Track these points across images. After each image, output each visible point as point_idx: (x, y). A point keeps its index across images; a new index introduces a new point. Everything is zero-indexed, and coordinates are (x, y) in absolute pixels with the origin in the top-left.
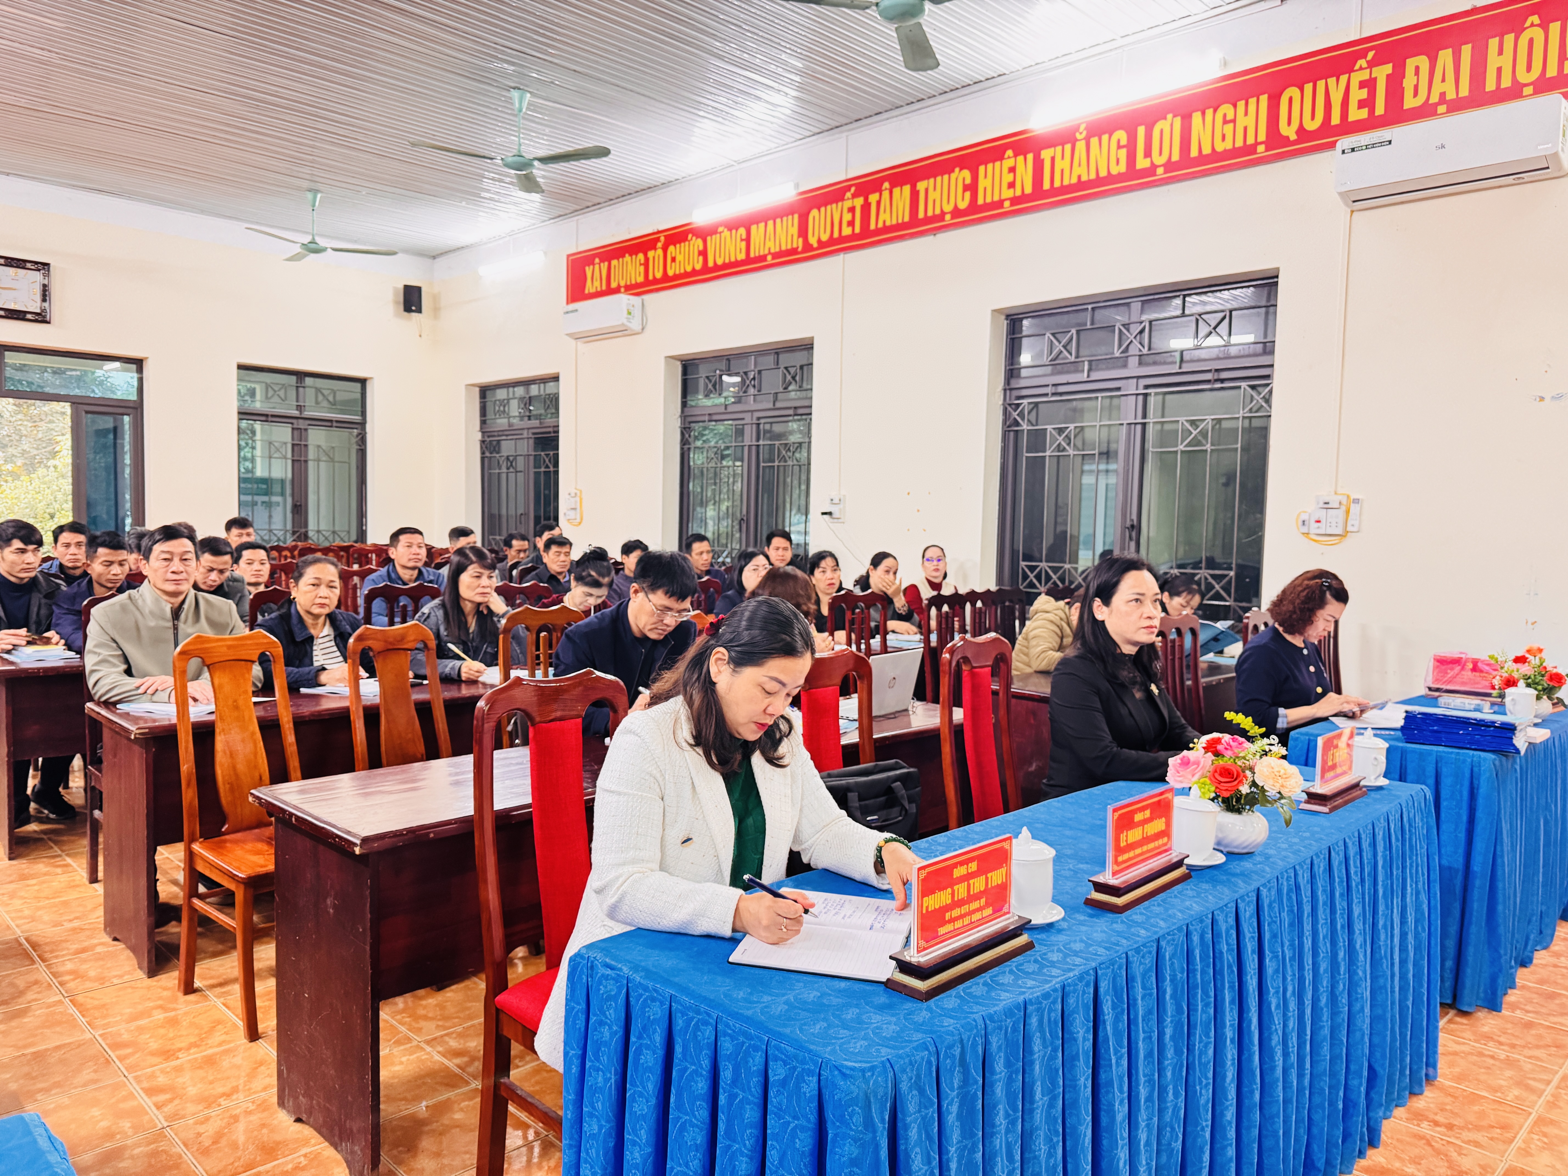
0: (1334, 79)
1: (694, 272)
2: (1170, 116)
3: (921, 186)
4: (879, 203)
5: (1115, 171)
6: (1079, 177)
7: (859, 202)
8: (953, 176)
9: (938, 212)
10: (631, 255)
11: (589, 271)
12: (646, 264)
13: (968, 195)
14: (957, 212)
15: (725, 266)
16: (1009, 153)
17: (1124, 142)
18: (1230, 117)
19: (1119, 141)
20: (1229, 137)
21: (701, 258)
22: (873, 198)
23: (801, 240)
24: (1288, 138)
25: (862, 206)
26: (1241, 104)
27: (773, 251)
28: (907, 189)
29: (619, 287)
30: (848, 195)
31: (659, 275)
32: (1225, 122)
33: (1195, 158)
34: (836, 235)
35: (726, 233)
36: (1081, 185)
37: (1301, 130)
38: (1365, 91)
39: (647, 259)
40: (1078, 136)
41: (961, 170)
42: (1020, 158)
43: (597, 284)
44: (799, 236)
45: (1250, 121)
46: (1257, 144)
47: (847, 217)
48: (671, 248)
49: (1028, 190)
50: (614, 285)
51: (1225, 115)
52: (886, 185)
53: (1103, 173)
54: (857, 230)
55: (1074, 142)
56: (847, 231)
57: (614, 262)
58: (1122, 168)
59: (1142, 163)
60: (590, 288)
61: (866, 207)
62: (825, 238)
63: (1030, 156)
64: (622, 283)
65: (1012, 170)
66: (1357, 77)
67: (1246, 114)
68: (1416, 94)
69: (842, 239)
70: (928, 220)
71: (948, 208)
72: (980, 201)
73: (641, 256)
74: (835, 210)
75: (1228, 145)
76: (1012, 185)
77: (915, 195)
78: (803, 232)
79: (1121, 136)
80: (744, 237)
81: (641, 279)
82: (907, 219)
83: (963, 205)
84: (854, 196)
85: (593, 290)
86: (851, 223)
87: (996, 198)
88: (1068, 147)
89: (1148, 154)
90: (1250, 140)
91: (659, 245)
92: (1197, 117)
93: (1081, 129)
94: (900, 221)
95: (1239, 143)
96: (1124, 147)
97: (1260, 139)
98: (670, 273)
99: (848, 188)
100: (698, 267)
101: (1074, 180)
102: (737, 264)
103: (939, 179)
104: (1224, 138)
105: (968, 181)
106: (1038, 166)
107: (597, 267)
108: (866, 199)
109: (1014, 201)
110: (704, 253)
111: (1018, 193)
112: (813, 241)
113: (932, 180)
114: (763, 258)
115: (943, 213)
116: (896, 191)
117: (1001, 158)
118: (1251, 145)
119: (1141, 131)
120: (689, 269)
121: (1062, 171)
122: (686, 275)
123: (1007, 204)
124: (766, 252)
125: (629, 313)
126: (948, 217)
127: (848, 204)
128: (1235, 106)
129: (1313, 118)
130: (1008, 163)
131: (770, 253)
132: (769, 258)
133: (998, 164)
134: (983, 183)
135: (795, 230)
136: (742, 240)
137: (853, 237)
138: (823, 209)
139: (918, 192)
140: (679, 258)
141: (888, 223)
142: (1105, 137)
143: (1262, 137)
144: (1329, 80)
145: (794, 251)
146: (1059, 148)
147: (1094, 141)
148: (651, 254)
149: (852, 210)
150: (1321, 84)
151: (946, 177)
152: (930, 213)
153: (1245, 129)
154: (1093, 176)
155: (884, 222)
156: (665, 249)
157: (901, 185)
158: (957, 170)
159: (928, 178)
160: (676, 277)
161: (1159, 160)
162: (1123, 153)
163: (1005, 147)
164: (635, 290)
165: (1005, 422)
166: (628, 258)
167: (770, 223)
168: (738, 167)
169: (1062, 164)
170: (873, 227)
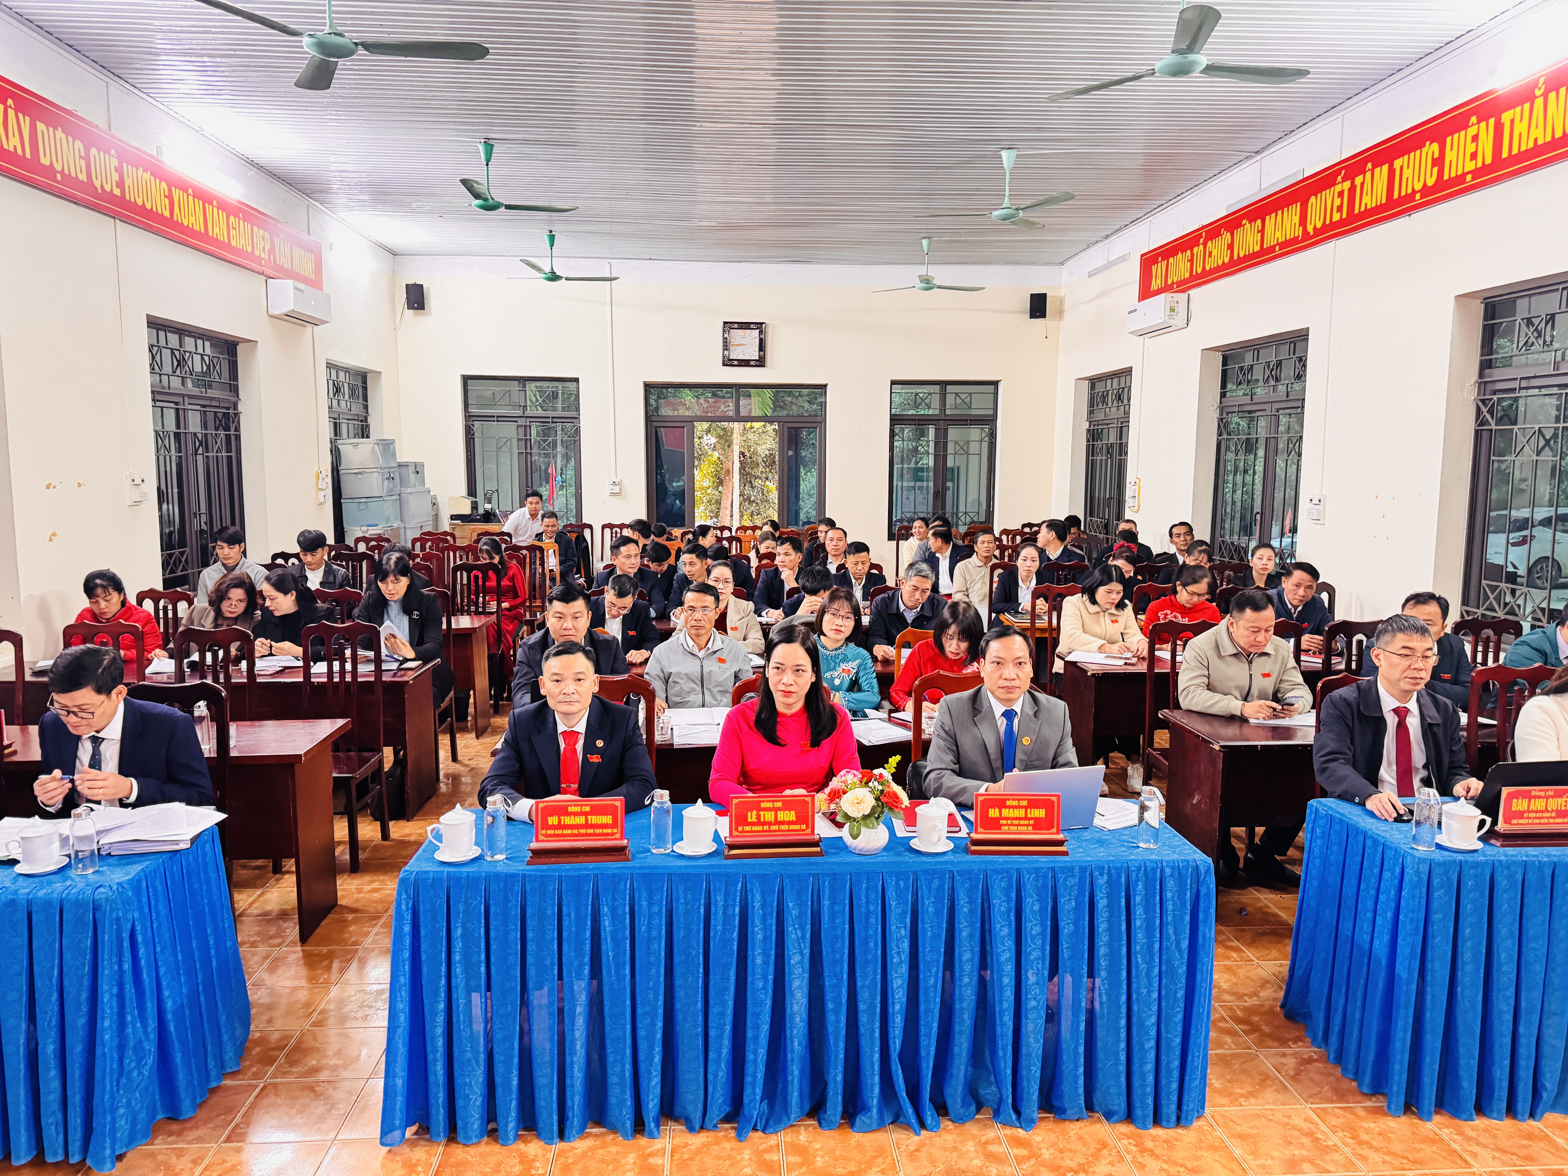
1: (1224, 266)
3: (1396, 164)
4: (1362, 184)
6: (1536, 140)
7: (1347, 185)
8: (1425, 150)
9: (1411, 190)
10: (1182, 252)
11: (1154, 269)
12: (1191, 261)
13: (1435, 169)
14: (1426, 190)
15: (1246, 258)
16: (1474, 119)
21: (1229, 252)
22: (1358, 180)
23: (1301, 228)
25: (1349, 190)
27: (1280, 240)
28: (1386, 167)
29: (1173, 283)
30: (1339, 179)
31: (1199, 271)
34: (1328, 222)
35: (1248, 225)
36: (1536, 150)
39: (1192, 254)
40: (1537, 93)
41: (1431, 143)
42: (1483, 125)
43: (1159, 281)
44: (1300, 225)
47: (1337, 202)
48: (1209, 244)
49: (1488, 161)
50: (1170, 282)
52: (1369, 165)
53: (1559, 134)
54: (1344, 216)
55: (1532, 99)
56: (1336, 217)
57: (1171, 260)
60: (1152, 287)
61: (1353, 190)
62: (1319, 225)
63: (1492, 121)
64: (1175, 280)
65: (1475, 138)
69: (1334, 225)
70: (1404, 200)
71: (1418, 186)
72: (1446, 177)
73: (1189, 252)
74: (1328, 195)
76: (1474, 156)
77: (1391, 174)
78: (1303, 220)
80: (1260, 228)
81: (1187, 275)
82: (1384, 201)
83: (1430, 182)
84: (1344, 180)
85: (1154, 289)
86: (1340, 209)
87: (1460, 172)
88: (1527, 106)
91: (1202, 241)
93: (1540, 84)
94: (1378, 203)
98: (1208, 268)
99: (1338, 172)
100: (1227, 261)
101: (1531, 145)
102: (1254, 255)
103: (1410, 156)
105: (1436, 155)
106: (1499, 131)
107: (1160, 264)
108: (1353, 182)
109: (1476, 173)
110: (1231, 247)
111: (1480, 164)
112: (1310, 229)
113: (1406, 157)
114: (1272, 249)
115: (1414, 192)
116: (1377, 170)
117: (1466, 127)
120: (1220, 263)
121: (1520, 134)
122: (1218, 269)
123: (1469, 178)
124: (1275, 243)
125: (1172, 310)
126: (1418, 196)
127: (1338, 188)
130: (1472, 131)
131: (1278, 244)
132: (1277, 248)
133: (1463, 133)
134: (1450, 156)
135: (1296, 219)
136: (1258, 232)
137: (1342, 223)
138: (1319, 196)
139: (1394, 170)
140: (1214, 253)
141: (1369, 206)
142: (1562, 91)
145: (1295, 240)
146: (1518, 109)
147: (1552, 95)
148: (1195, 250)
149: (1341, 194)
151: (1418, 152)
152: (1403, 193)
154: (1549, 138)
155: (1366, 205)
157: (1380, 165)
158: (1428, 143)
159: (1402, 155)
160: (1211, 271)
163: (1470, 113)
164: (1184, 285)
165: (1477, 419)
166: (1180, 255)
167: (1280, 212)
168: (1259, 157)
169: (1520, 127)
170: (1356, 211)
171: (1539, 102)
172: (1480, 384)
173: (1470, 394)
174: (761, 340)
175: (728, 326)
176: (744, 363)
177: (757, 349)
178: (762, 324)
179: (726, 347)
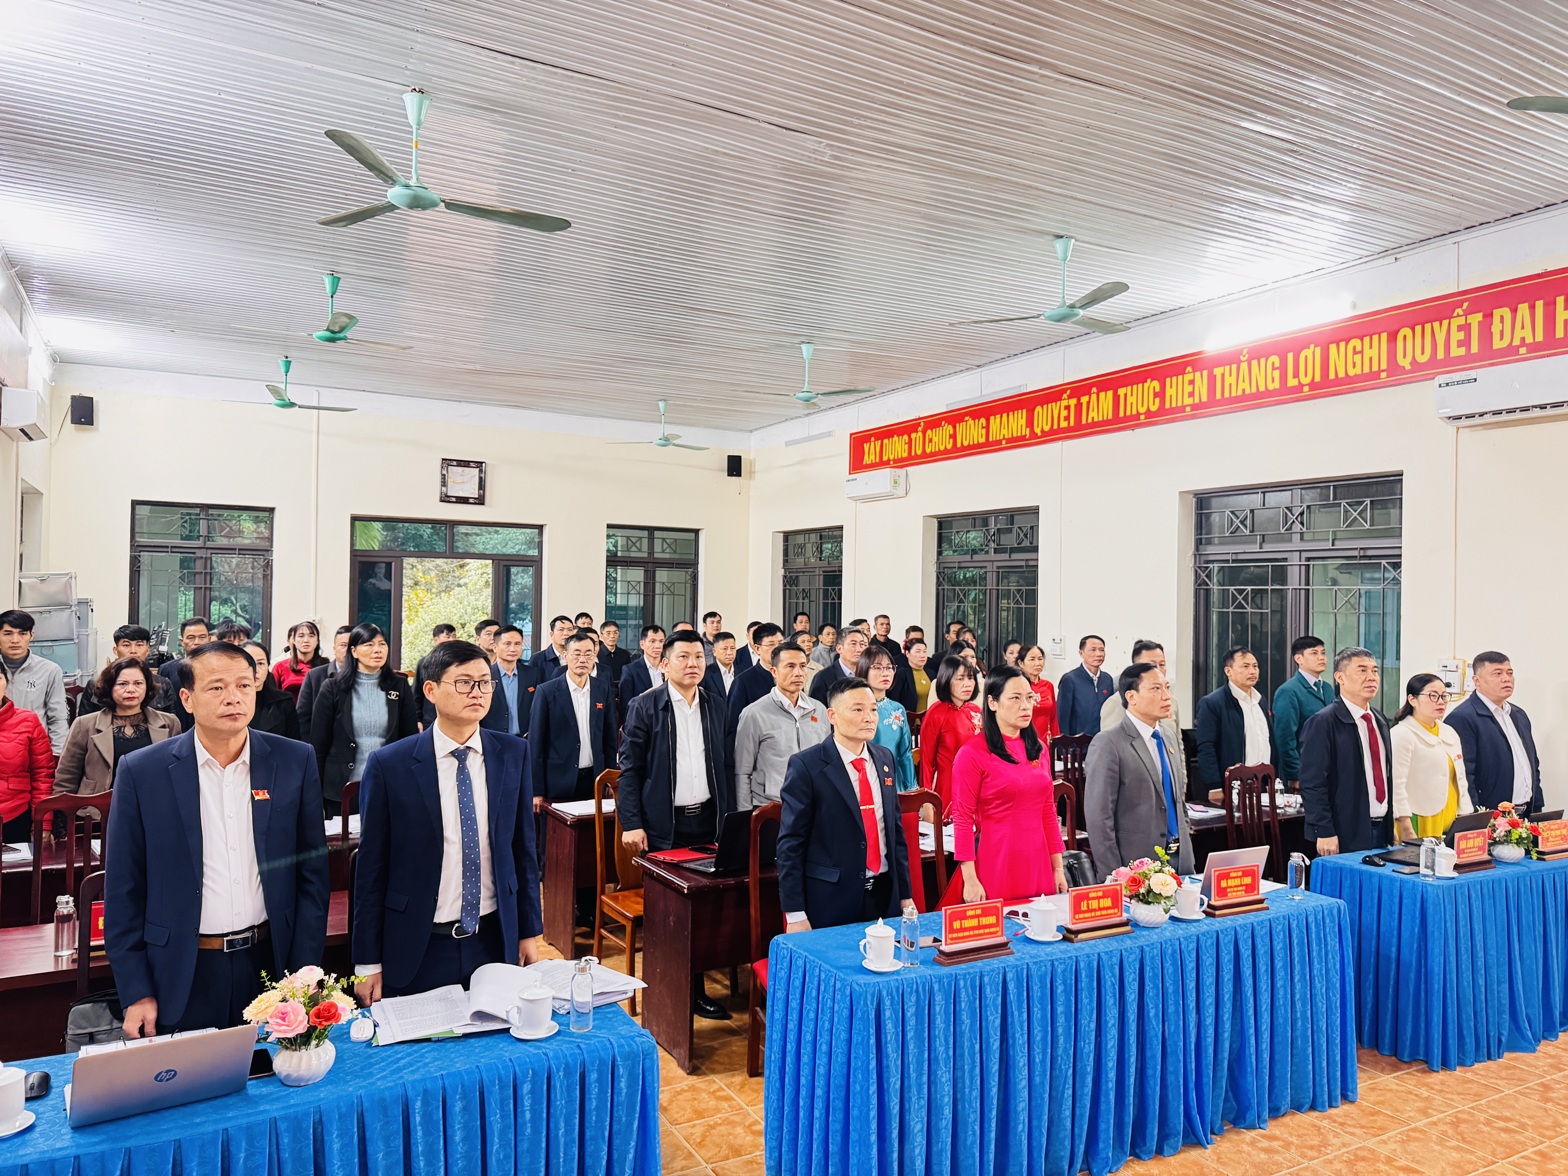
0: (1438, 323)
1: (946, 451)
2: (1312, 346)
3: (1121, 391)
4: (1088, 403)
5: (1271, 387)
6: (1244, 390)
7: (1073, 402)
8: (1146, 385)
9: (1134, 412)
10: (898, 436)
11: (866, 446)
12: (910, 443)
13: (1157, 400)
14: (1149, 414)
15: (970, 447)
16: (1189, 369)
17: (1277, 365)
18: (1359, 349)
19: (1273, 364)
20: (1359, 365)
21: (951, 440)
22: (1084, 399)
23: (1028, 429)
24: (1404, 367)
25: (1076, 406)
26: (1367, 339)
27: (1006, 437)
28: (1110, 393)
29: (889, 460)
30: (1065, 396)
31: (919, 452)
32: (1355, 353)
33: (1332, 380)
34: (1055, 427)
35: (971, 422)
36: (1244, 398)
37: (1414, 362)
38: (1462, 333)
39: (910, 439)
40: (1242, 359)
41: (1152, 381)
42: (1198, 374)
43: (872, 457)
44: (1027, 427)
45: (1374, 353)
46: (1380, 371)
47: (1064, 413)
48: (929, 432)
49: (1204, 399)
50: (885, 459)
51: (1354, 348)
52: (1094, 390)
53: (1262, 389)
54: (1072, 424)
55: (1238, 363)
56: (1064, 424)
57: (886, 441)
58: (1277, 385)
59: (1292, 382)
60: (867, 460)
61: (1079, 406)
62: (1047, 428)
63: (1205, 373)
64: (892, 458)
65: (1192, 382)
66: (1456, 322)
67: (1371, 347)
68: (1502, 338)
69: (1060, 430)
70: (1126, 419)
71: (1142, 410)
72: (1167, 406)
73: (906, 437)
74: (1055, 407)
75: (1358, 371)
76: (1191, 394)
77: (1116, 398)
78: (1030, 423)
79: (1275, 359)
80: (984, 425)
81: (905, 455)
82: (1110, 417)
83: (1154, 408)
84: (1069, 397)
85: (869, 462)
86: (1067, 418)
87: (1180, 404)
88: (1234, 366)
89: (1296, 375)
90: (1375, 368)
91: (920, 429)
92: (1333, 347)
93: (1244, 353)
94: (1105, 418)
95: (1366, 370)
96: (1277, 368)
97: (1382, 368)
98: (928, 451)
99: (1065, 391)
100: (949, 447)
101: (1240, 393)
102: (979, 446)
103: (1135, 387)
104: (1354, 366)
105: (1158, 389)
106: (1212, 379)
107: (872, 444)
108: (1079, 400)
109: (1194, 407)
110: (953, 436)
111: (1197, 401)
112: (1038, 431)
113: (1129, 388)
114: (999, 442)
115: (1139, 414)
116: (1102, 394)
117: (1183, 373)
118: (1375, 372)
119: (1290, 356)
120: (942, 448)
121: (1230, 385)
122: (940, 453)
123: (1188, 409)
124: (1002, 438)
125: (896, 482)
126: (1142, 417)
127: (1064, 403)
128: (1362, 340)
129: (1423, 353)
130: (1188, 377)
131: (1004, 438)
132: (1004, 442)
133: (1180, 377)
134: (1169, 392)
135: (1023, 422)
136: (983, 428)
137: (1069, 429)
138: (1045, 406)
139: (1119, 396)
140: (935, 439)
141: (1096, 420)
142: (1263, 360)
143: (1384, 366)
144: (1434, 324)
145: (1023, 438)
146: (1227, 367)
147: (1254, 363)
148: (913, 435)
149: (1068, 408)
150: (1428, 326)
151: (1140, 385)
152: (1128, 413)
153: (1371, 359)
154: (1254, 390)
155: (1093, 418)
156: (924, 433)
157: (1106, 390)
158: (1149, 380)
159: (1126, 386)
160: (933, 454)
161: (1306, 381)
162: (1277, 373)
163: (1187, 364)
164: (901, 463)
165: (1196, 582)
166: (896, 438)
167: (1005, 415)
168: (980, 370)
169: (1230, 380)
170: (1084, 422)
171: (1244, 366)
172: (1195, 555)
173: (1190, 563)
174: (481, 478)
175: (447, 462)
176: (463, 500)
177: (477, 487)
178: (482, 463)
179: (444, 483)
